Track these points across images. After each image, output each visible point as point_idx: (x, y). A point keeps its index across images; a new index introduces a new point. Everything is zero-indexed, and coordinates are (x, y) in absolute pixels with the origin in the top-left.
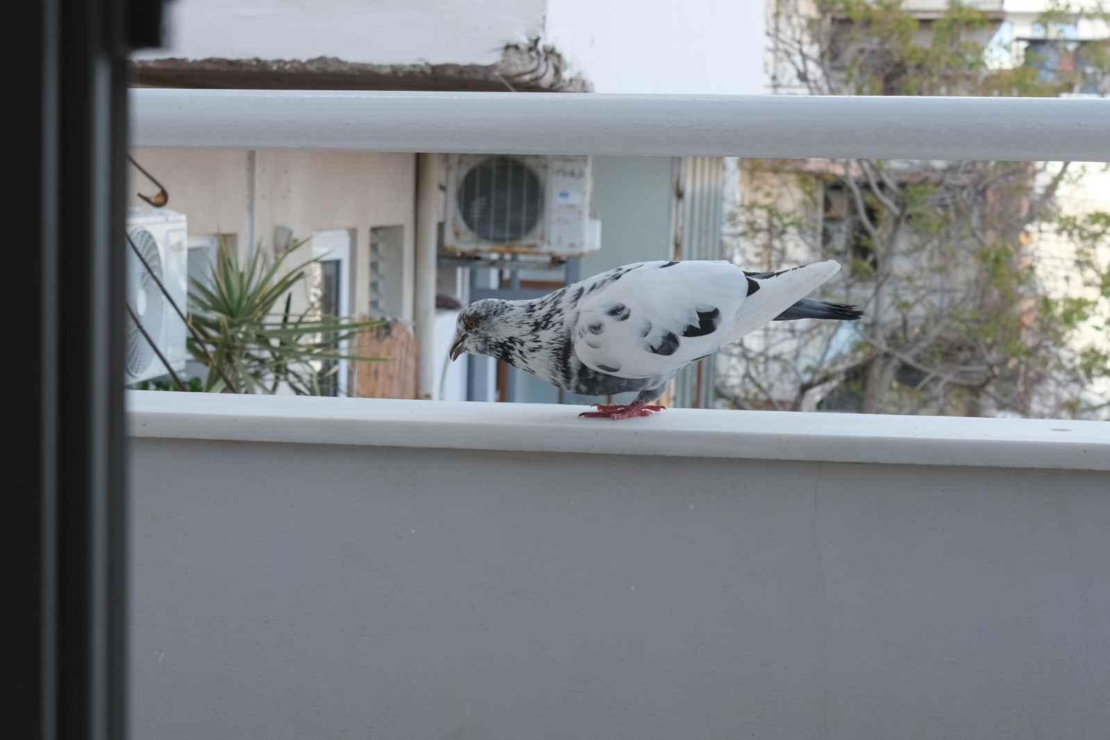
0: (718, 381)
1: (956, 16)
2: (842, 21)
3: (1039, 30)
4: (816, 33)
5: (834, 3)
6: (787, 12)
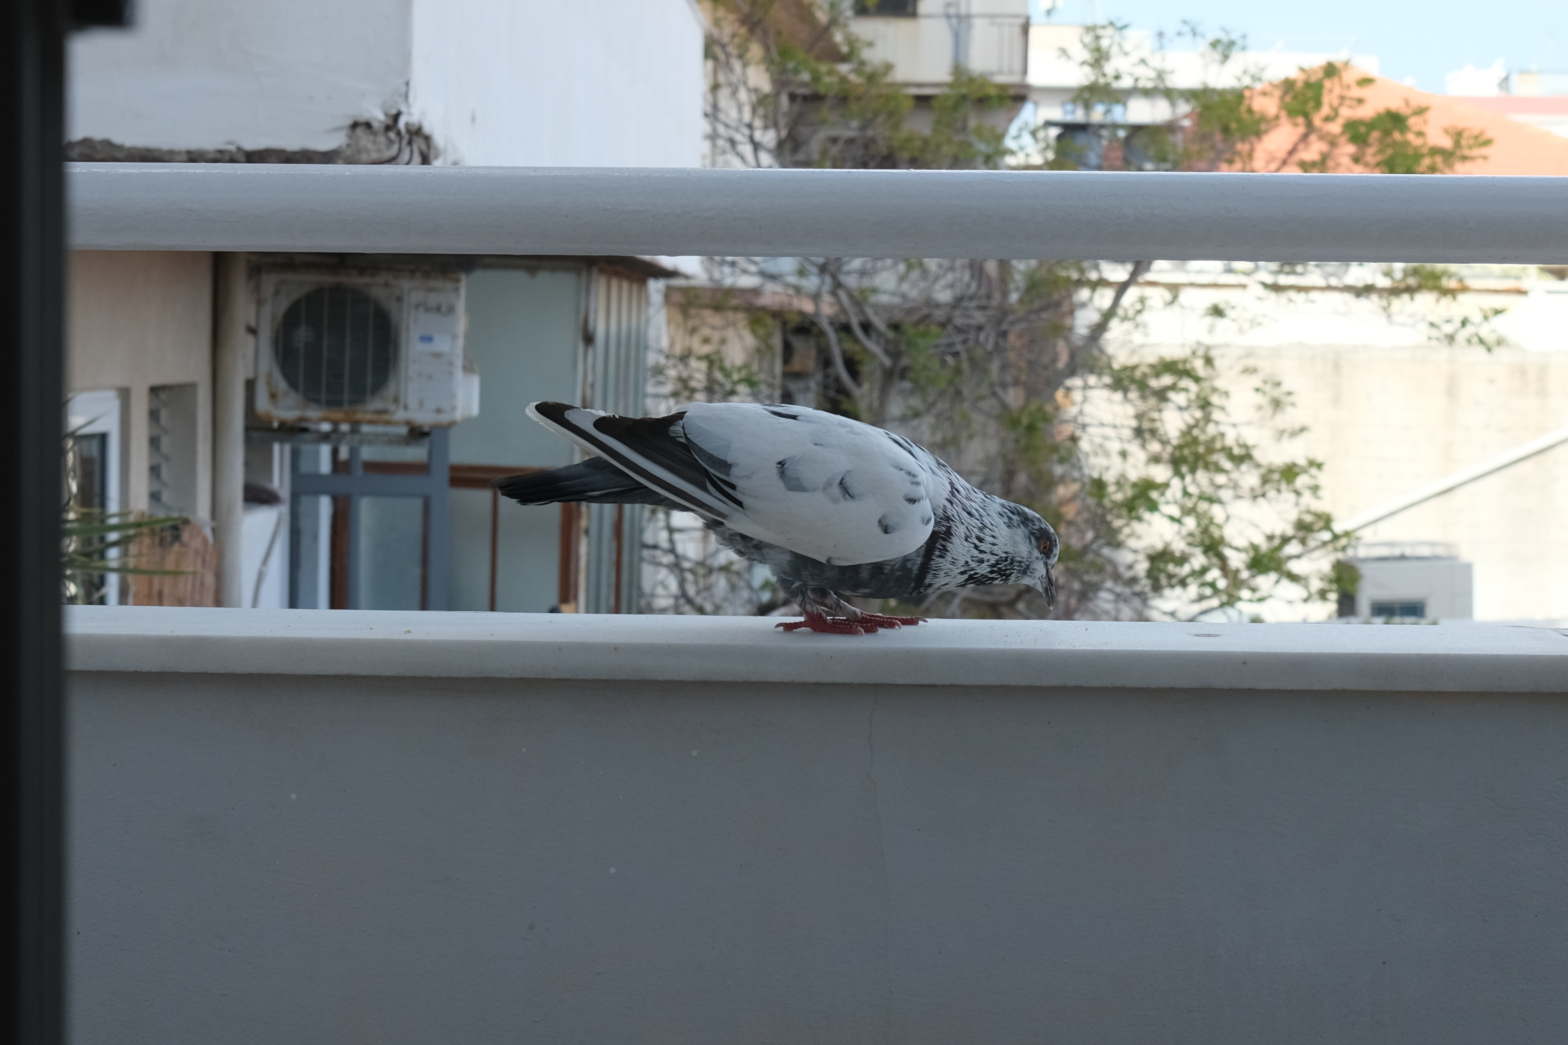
0: (643, 602)
1: (964, 91)
2: (805, 98)
3: (1073, 112)
4: (771, 115)
5: (796, 71)
6: (730, 84)
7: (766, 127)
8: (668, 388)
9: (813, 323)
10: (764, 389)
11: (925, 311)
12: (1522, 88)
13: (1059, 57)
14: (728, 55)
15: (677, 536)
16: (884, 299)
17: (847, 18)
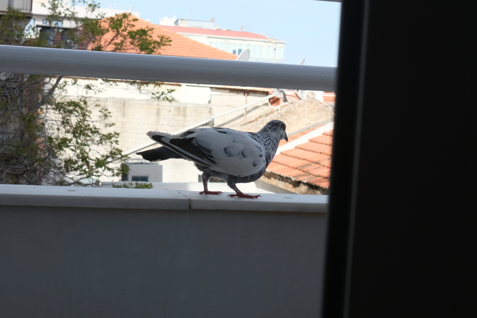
1: (12, 14)
3: (46, 23)
12: (181, 24)
13: (42, 6)
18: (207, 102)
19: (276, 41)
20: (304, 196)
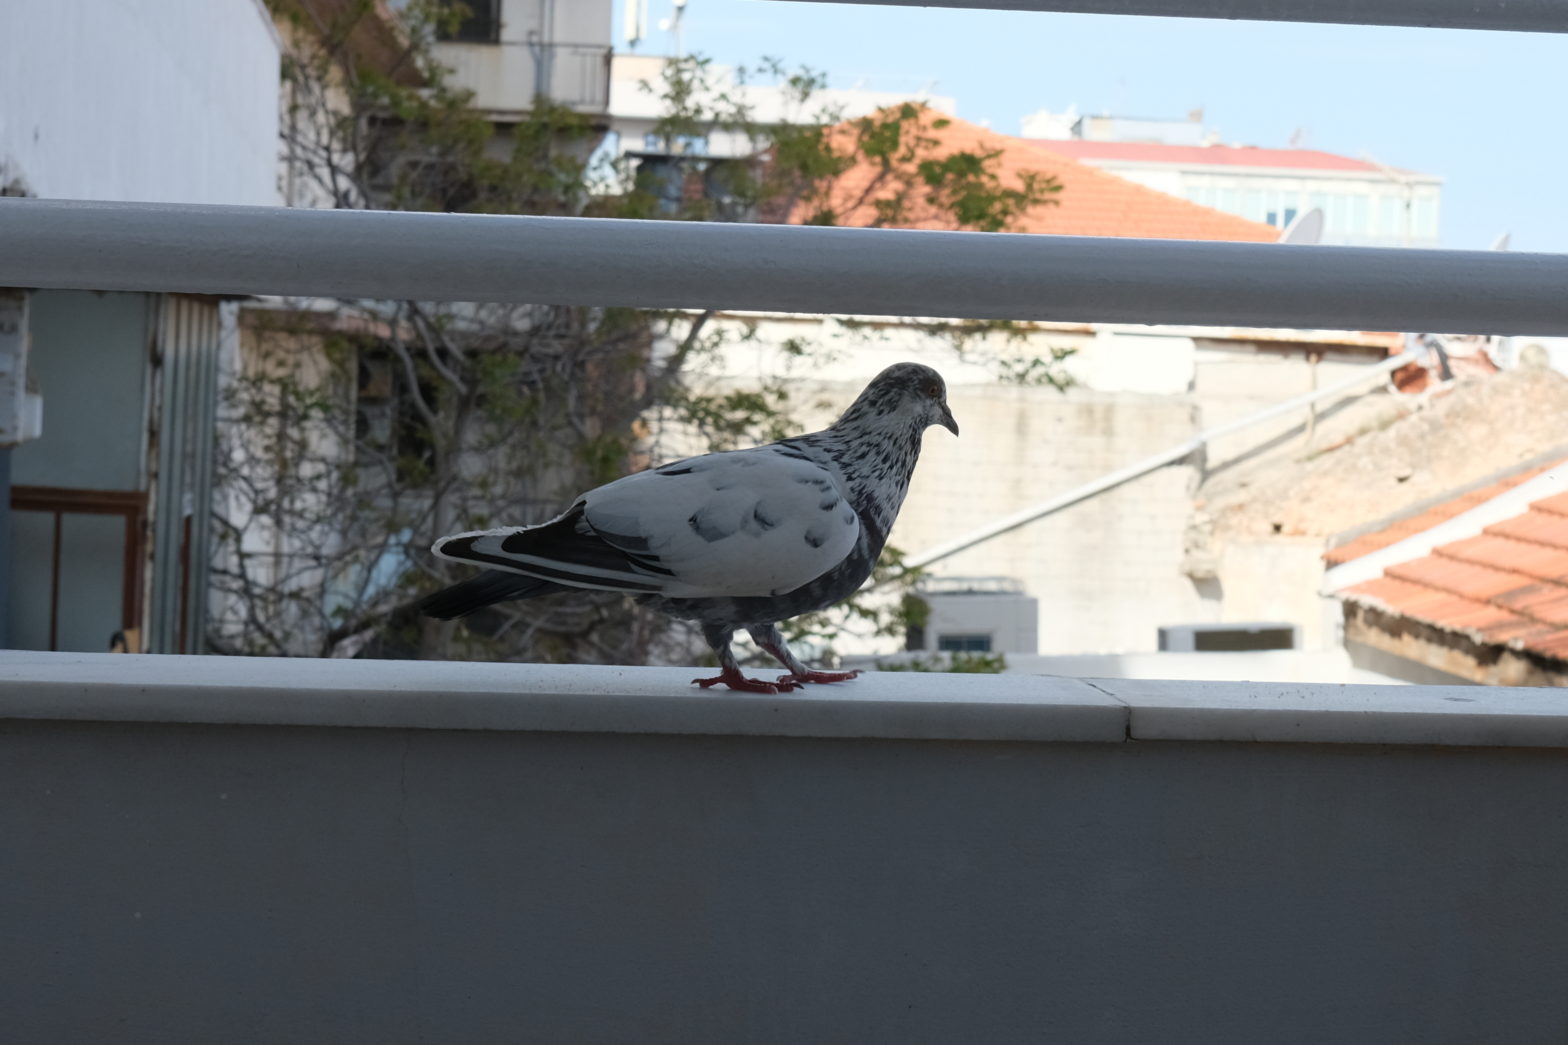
0: (210, 627)
1: (545, 120)
2: (385, 122)
3: (655, 144)
4: (350, 138)
5: (376, 96)
6: (308, 107)
7: (344, 151)
8: (241, 411)
9: (389, 348)
10: (337, 413)
11: (502, 339)
12: (1093, 133)
13: (640, 89)
14: (307, 78)
15: (247, 562)
16: (461, 325)
17: (429, 44)
18: (1184, 387)
19: (1412, 178)
20: (1513, 692)
